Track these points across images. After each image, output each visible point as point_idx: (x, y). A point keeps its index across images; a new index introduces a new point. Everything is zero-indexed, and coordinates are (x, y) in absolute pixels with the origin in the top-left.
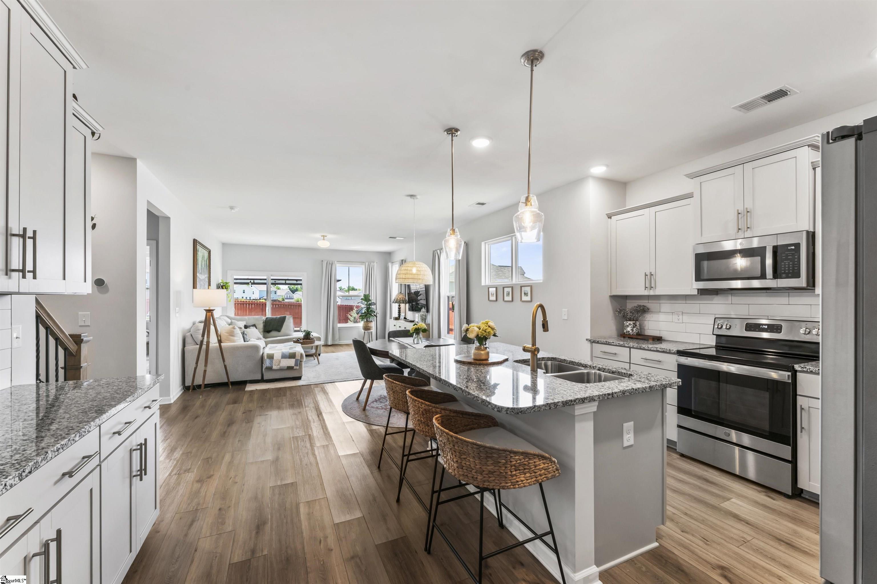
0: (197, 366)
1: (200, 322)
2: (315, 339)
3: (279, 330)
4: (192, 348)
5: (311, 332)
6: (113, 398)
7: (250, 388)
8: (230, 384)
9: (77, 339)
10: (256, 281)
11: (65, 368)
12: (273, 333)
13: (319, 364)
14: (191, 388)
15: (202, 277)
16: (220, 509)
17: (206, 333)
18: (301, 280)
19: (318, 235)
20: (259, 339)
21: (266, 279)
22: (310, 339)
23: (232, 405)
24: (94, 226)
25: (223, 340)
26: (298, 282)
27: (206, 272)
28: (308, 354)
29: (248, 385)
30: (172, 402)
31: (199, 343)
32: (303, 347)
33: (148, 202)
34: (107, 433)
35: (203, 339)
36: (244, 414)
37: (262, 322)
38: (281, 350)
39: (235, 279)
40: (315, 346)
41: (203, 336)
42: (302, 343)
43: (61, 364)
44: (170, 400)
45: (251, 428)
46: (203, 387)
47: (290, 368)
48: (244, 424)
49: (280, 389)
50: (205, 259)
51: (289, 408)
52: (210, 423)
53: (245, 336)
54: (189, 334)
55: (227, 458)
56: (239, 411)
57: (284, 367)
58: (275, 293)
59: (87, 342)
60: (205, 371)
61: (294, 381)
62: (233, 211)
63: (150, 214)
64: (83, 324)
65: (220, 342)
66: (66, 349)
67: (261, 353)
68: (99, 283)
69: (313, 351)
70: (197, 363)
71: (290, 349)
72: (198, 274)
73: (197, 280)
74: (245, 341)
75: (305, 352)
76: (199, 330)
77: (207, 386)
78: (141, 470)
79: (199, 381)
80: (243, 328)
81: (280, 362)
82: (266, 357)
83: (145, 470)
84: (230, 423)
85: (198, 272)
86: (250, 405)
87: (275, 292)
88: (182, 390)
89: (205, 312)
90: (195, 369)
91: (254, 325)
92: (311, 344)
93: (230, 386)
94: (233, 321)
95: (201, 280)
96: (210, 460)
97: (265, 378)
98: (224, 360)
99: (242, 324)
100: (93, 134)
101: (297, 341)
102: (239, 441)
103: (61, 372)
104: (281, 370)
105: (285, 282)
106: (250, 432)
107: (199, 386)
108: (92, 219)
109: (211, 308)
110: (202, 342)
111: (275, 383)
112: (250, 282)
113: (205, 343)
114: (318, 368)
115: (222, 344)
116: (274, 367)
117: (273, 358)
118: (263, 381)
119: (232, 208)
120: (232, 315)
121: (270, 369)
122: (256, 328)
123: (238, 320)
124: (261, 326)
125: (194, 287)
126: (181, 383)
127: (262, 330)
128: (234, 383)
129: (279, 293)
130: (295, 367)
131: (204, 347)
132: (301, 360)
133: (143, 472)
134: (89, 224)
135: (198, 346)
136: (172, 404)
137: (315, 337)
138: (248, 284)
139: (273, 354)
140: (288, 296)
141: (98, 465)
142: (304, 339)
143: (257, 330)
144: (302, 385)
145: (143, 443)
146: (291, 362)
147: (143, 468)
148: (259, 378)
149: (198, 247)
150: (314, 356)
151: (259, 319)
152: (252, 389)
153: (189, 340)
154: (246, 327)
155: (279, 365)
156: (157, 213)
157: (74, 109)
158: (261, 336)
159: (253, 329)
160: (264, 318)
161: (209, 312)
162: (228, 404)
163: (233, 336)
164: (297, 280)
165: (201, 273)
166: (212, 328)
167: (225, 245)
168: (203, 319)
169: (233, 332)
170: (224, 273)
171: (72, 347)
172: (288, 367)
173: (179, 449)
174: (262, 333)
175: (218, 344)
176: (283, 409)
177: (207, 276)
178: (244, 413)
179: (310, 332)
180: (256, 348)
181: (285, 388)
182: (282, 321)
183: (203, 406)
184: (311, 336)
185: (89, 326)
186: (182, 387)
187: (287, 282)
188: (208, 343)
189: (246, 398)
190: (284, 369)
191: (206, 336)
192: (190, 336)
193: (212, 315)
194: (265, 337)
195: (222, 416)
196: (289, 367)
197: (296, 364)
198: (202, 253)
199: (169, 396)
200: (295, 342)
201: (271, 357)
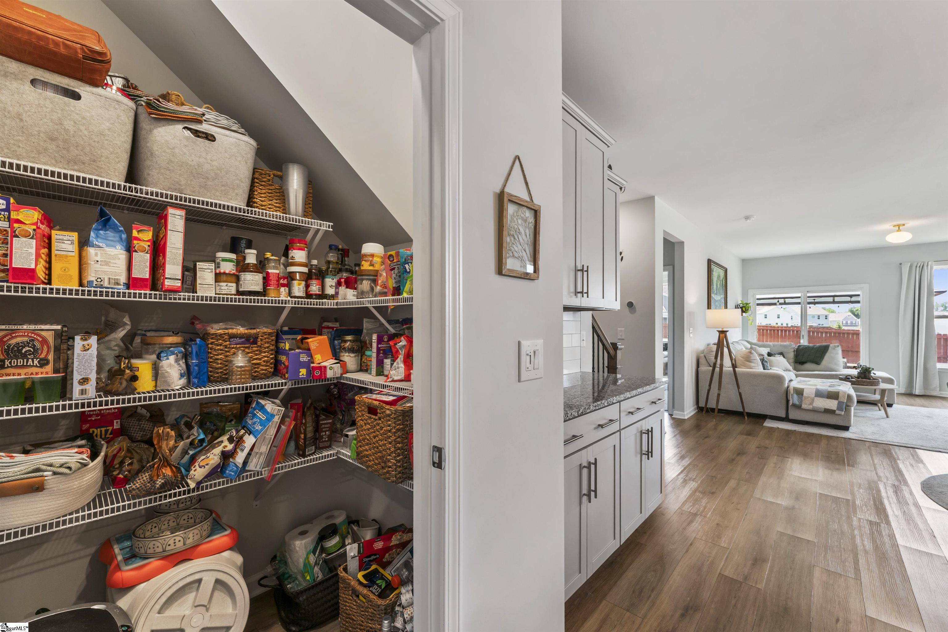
0: (710, 388)
1: (714, 344)
2: (880, 380)
3: (818, 363)
4: (705, 369)
5: (873, 369)
6: (629, 387)
7: (769, 424)
8: (745, 414)
9: (615, 346)
10: (787, 301)
11: (608, 367)
12: (808, 366)
13: (887, 417)
14: (705, 409)
15: (717, 297)
16: (717, 524)
17: (719, 356)
18: (859, 295)
19: (887, 226)
20: (787, 370)
21: (799, 297)
22: (870, 379)
23: (745, 437)
24: (622, 259)
25: (738, 364)
26: (854, 299)
27: (722, 292)
28: (862, 399)
29: (767, 420)
30: (686, 418)
31: (712, 365)
32: (853, 388)
33: (664, 231)
34: (625, 411)
35: (716, 361)
36: (757, 449)
37: (793, 350)
38: (816, 385)
39: (758, 299)
40: (880, 389)
41: (716, 358)
42: (853, 383)
43: (606, 364)
44: (684, 415)
45: (765, 465)
46: (716, 411)
47: (828, 411)
48: (756, 459)
49: (812, 435)
50: (721, 279)
51: (821, 460)
52: (719, 446)
53: (765, 364)
54: (702, 355)
55: (732, 483)
56: (753, 444)
57: (820, 408)
58: (826, 318)
59: (621, 349)
60: (719, 395)
61: (836, 430)
62: (748, 221)
63: (666, 241)
64: (620, 338)
65: (734, 366)
66: (608, 353)
67: (786, 385)
68: (630, 305)
69: (877, 397)
70: (710, 385)
71: (830, 386)
72: (713, 295)
73: (712, 301)
74: (764, 369)
75: (857, 396)
76: (712, 352)
77: (720, 411)
78: (648, 451)
79: (712, 404)
80: (766, 356)
81: (813, 400)
82: (792, 392)
83: (652, 452)
84: (741, 453)
85: (713, 293)
86: (767, 442)
87: (826, 316)
88: (695, 409)
89: (718, 334)
90: (709, 391)
91: (781, 354)
92: (871, 385)
93: (746, 417)
94: (754, 346)
95: (716, 301)
96: (714, 479)
97: (791, 416)
98: (738, 387)
99: (764, 351)
100: (621, 188)
101: (847, 378)
102: (747, 473)
103: (606, 369)
104: (815, 411)
105: (834, 300)
106: (763, 468)
107: (713, 410)
108: (621, 253)
109: (725, 330)
110: (715, 364)
111: (806, 426)
112: (778, 301)
113: (718, 366)
114: (884, 423)
115: (736, 369)
116: (804, 406)
117: (802, 395)
118: (786, 419)
119: (747, 218)
120: (755, 341)
121: (798, 407)
122: (784, 357)
123: (760, 346)
124: (792, 355)
125: (709, 307)
126: (695, 403)
127: (792, 360)
128: (750, 415)
129: (832, 317)
130: (837, 412)
131: (717, 369)
132: (849, 404)
133: (650, 454)
134: (619, 258)
135: (711, 368)
136: (685, 419)
137: (881, 378)
138: (775, 304)
139: (803, 389)
140: (849, 322)
141: (618, 431)
142: (858, 378)
143: (784, 359)
144: (849, 439)
145: (650, 430)
146: (832, 404)
147: (650, 450)
148: (783, 415)
149: (713, 267)
150: (880, 405)
151: (790, 345)
152: (772, 426)
153: (702, 361)
154: (769, 355)
155: (811, 404)
156: (673, 240)
157: (609, 175)
158: (791, 368)
159: (780, 358)
160: (794, 346)
161: (723, 333)
162: (741, 433)
163: (750, 362)
164: (851, 296)
165: (716, 294)
166: (726, 350)
167: (745, 262)
168: (716, 341)
169: (750, 357)
170: (745, 293)
171: (612, 352)
172: (825, 409)
173: (687, 459)
174: (792, 364)
175: (732, 369)
176: (812, 458)
177: (723, 296)
178: (758, 447)
179: (870, 368)
180: (779, 379)
181: (821, 436)
182: (824, 350)
183: (715, 428)
184: (872, 374)
185: (623, 339)
186: (696, 406)
187: (837, 299)
188: (722, 366)
189: (762, 433)
190: (820, 410)
191: (719, 358)
192: (704, 357)
193: (726, 337)
194: (795, 369)
195: (732, 444)
196: (828, 409)
197: (840, 407)
198: (717, 273)
199: (684, 412)
200: (841, 379)
201: (799, 392)
